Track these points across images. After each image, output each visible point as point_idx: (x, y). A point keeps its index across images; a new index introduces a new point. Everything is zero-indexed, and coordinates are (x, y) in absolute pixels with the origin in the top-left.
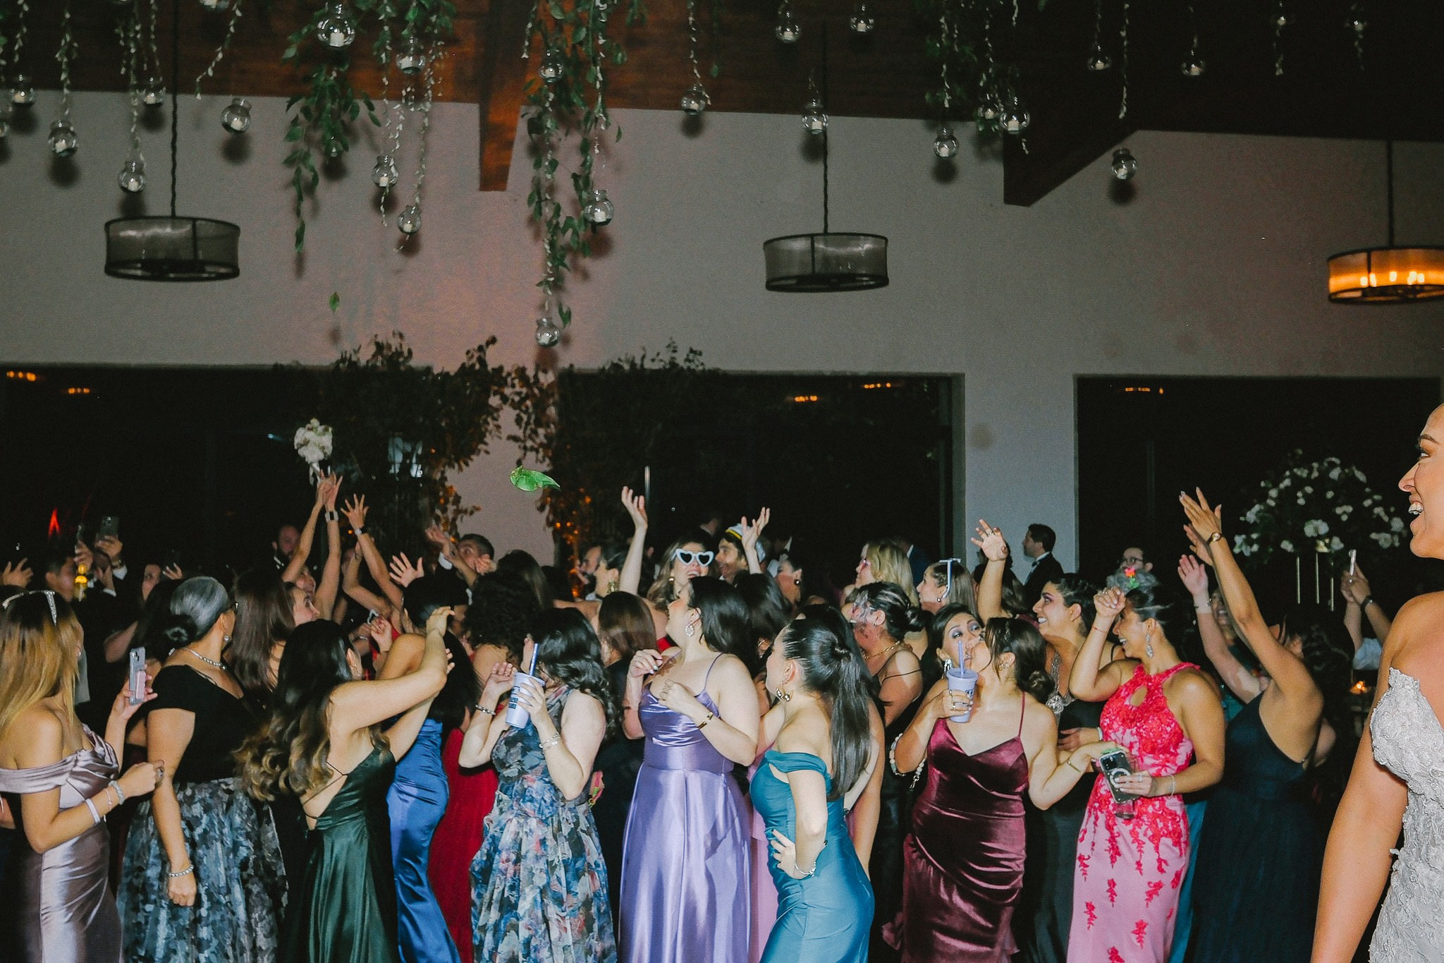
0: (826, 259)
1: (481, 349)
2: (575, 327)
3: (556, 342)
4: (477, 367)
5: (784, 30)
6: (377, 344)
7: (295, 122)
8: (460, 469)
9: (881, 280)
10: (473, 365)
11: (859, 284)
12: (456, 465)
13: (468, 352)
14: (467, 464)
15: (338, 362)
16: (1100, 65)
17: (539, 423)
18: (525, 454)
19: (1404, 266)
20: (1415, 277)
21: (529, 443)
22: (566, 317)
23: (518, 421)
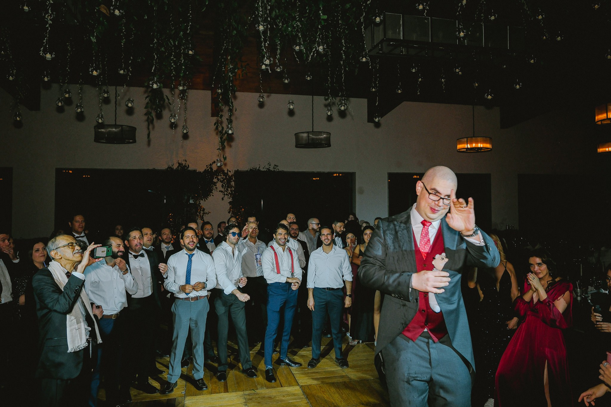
0: (313, 139)
1: (211, 165)
2: (228, 161)
3: (222, 165)
4: (210, 170)
5: (285, 80)
6: (179, 163)
7: (147, 103)
8: (205, 200)
9: (329, 145)
10: (208, 169)
11: (323, 146)
12: (204, 199)
13: (207, 166)
14: (207, 199)
15: (168, 168)
16: (374, 90)
17: (228, 187)
18: (224, 196)
19: (477, 142)
20: (480, 145)
21: (226, 193)
22: (225, 159)
23: (222, 186)
